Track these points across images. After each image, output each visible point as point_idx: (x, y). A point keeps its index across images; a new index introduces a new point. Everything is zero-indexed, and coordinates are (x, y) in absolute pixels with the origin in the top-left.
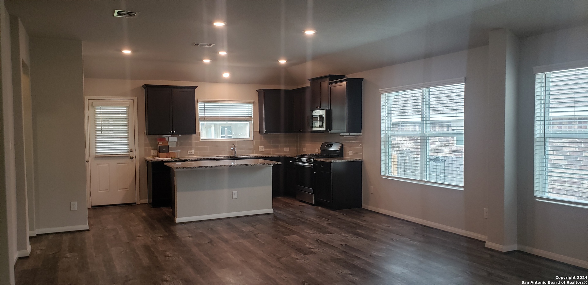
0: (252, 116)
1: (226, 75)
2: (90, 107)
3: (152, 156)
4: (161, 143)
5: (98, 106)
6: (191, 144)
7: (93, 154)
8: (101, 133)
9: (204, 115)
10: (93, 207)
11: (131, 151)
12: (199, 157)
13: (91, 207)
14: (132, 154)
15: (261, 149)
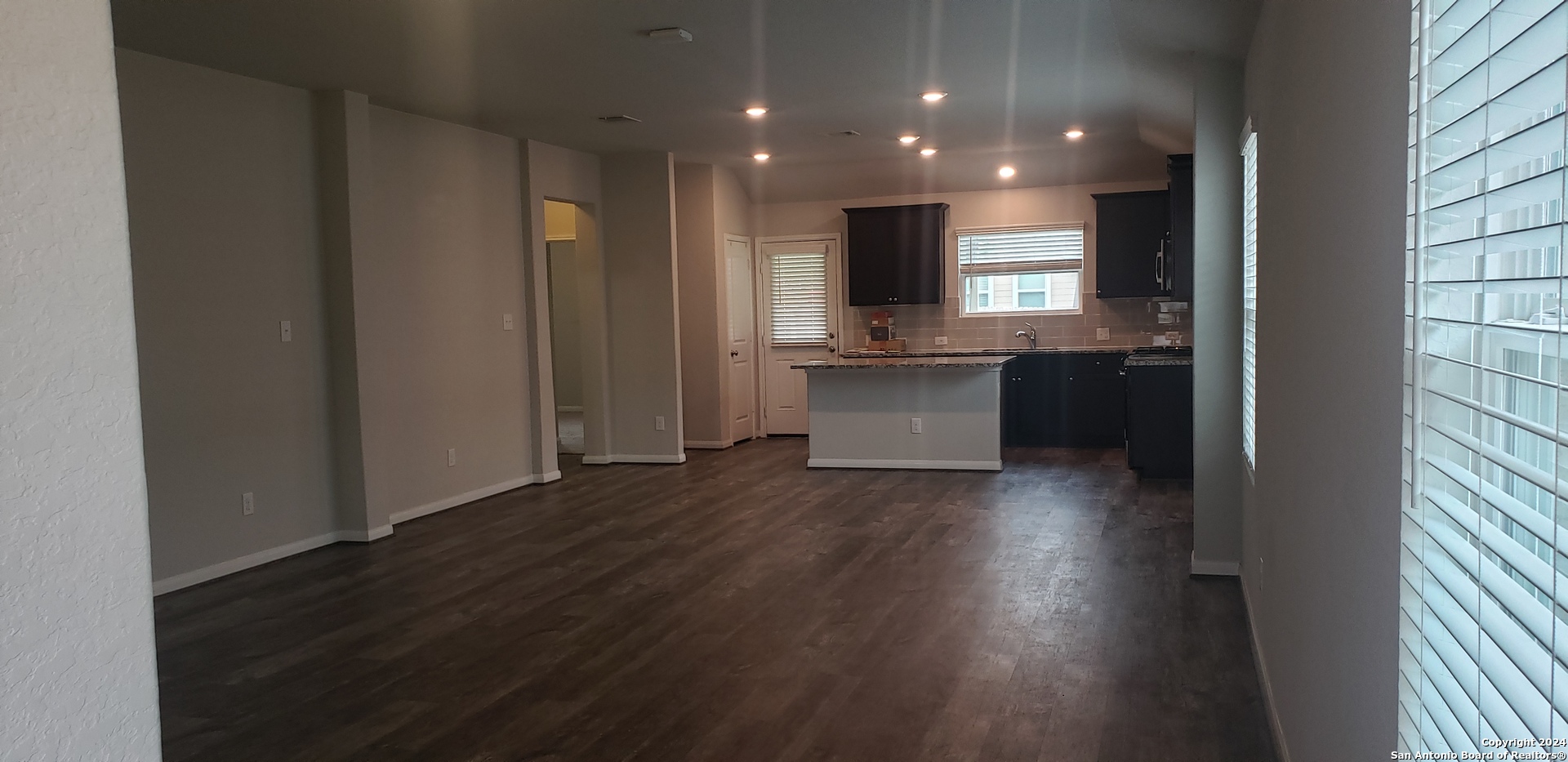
0: (1082, 257)
1: (1007, 172)
2: (764, 257)
3: (867, 347)
4: (875, 322)
5: (775, 254)
6: (942, 324)
7: (768, 342)
8: (780, 304)
9: (969, 262)
10: (768, 435)
11: (832, 336)
12: (958, 350)
13: (766, 436)
14: (832, 343)
15: (1102, 334)
